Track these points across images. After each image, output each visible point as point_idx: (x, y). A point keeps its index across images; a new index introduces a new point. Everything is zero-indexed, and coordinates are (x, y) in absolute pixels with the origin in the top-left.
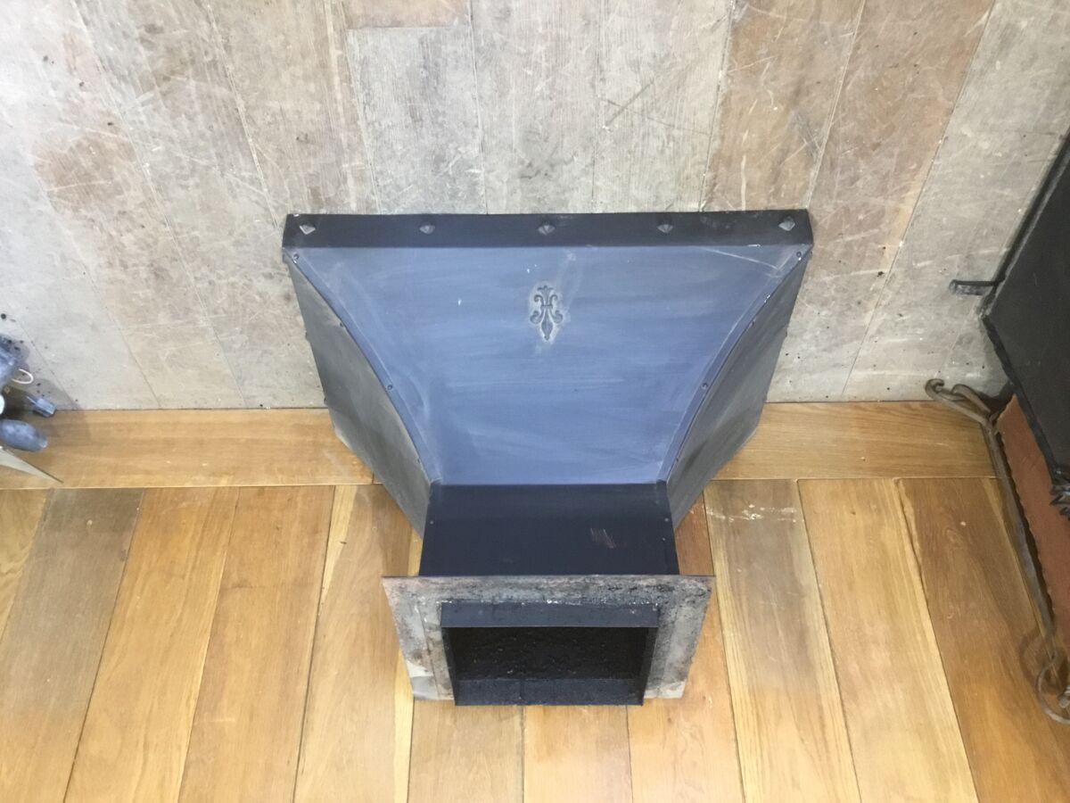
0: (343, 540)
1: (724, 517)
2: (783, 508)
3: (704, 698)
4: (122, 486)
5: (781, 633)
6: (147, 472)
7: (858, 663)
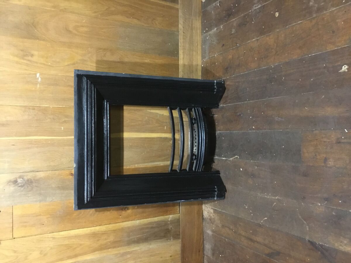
0: (164, 114)
1: (170, 220)
2: (173, 237)
3: (121, 215)
4: (179, 52)
5: (138, 236)
6: (183, 58)
7: (130, 257)
